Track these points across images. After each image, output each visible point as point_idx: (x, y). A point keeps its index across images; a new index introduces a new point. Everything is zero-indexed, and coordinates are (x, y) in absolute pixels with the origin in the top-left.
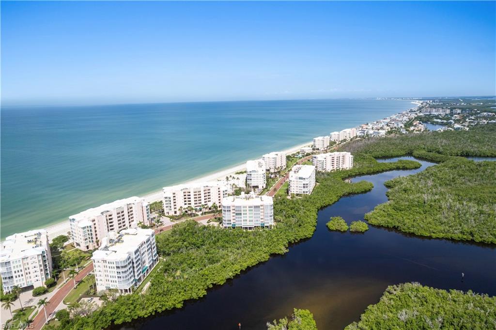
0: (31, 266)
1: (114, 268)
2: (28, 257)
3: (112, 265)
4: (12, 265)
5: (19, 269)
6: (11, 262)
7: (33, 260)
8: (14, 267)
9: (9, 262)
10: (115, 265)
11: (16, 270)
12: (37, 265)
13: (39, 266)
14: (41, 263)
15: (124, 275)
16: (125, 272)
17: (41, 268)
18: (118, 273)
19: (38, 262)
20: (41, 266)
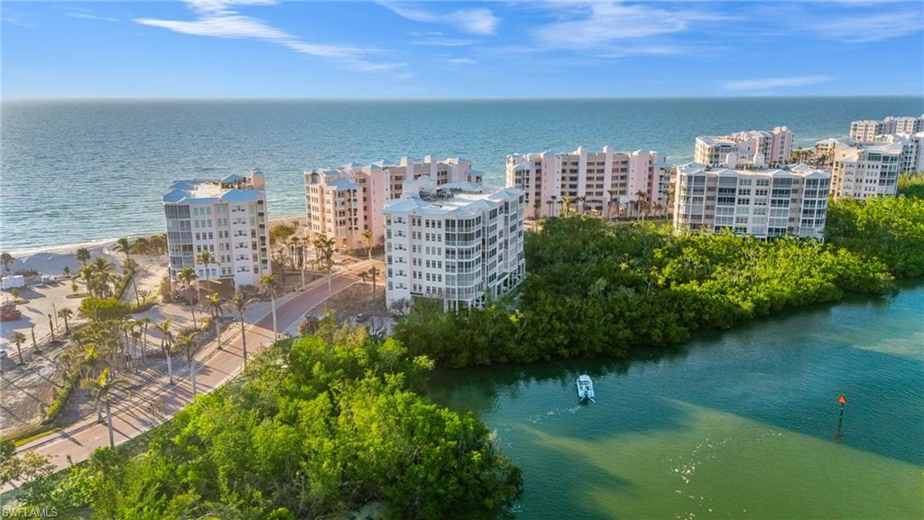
0: (233, 229)
1: (440, 238)
3: (436, 231)
4: (193, 217)
5: (207, 230)
6: (191, 208)
7: (239, 214)
8: (197, 222)
10: (442, 231)
11: (201, 230)
12: (247, 228)
13: (249, 234)
14: (256, 227)
15: (464, 261)
16: (468, 252)
17: (254, 240)
18: (448, 252)
19: (248, 221)
20: (253, 234)
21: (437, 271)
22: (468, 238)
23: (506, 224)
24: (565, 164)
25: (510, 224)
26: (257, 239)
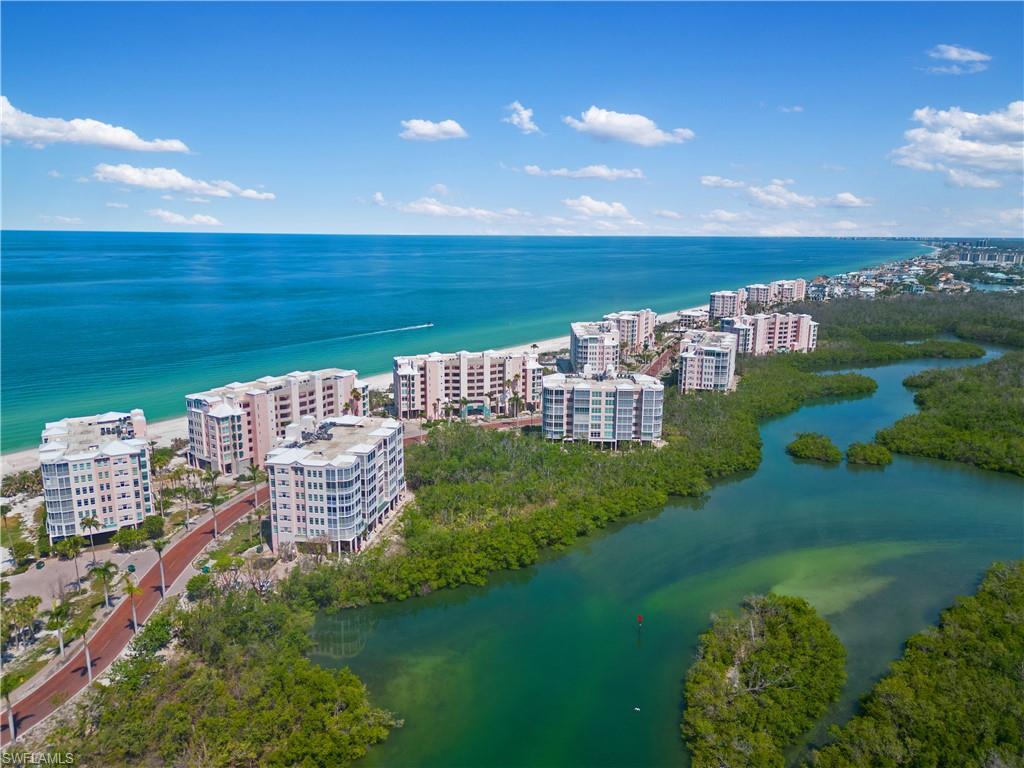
0: (115, 481)
1: (321, 486)
2: (108, 459)
3: (318, 480)
4: (72, 473)
5: (87, 484)
6: (70, 465)
7: (121, 466)
8: (76, 478)
9: (66, 465)
10: (323, 480)
11: (80, 485)
12: (129, 479)
13: (132, 483)
14: (138, 476)
15: (345, 505)
16: (348, 497)
17: (137, 488)
18: (329, 499)
19: (130, 472)
20: (136, 483)
21: (319, 516)
22: (348, 484)
23: (386, 458)
24: (446, 368)
25: (389, 458)
26: (139, 488)
